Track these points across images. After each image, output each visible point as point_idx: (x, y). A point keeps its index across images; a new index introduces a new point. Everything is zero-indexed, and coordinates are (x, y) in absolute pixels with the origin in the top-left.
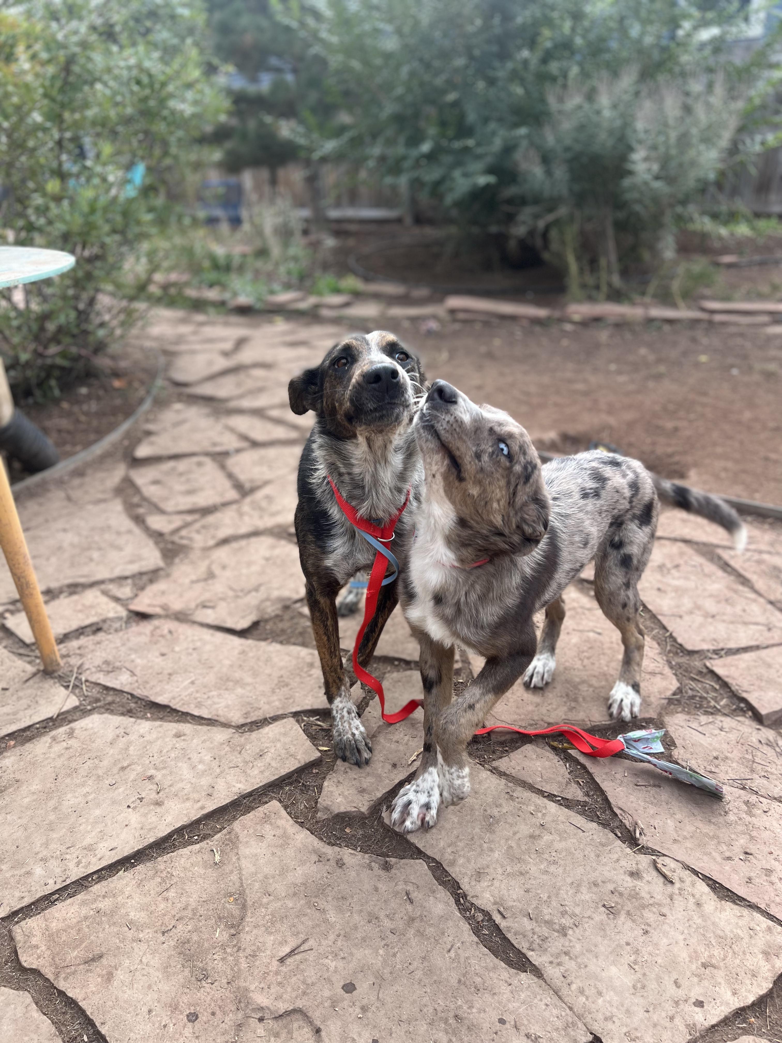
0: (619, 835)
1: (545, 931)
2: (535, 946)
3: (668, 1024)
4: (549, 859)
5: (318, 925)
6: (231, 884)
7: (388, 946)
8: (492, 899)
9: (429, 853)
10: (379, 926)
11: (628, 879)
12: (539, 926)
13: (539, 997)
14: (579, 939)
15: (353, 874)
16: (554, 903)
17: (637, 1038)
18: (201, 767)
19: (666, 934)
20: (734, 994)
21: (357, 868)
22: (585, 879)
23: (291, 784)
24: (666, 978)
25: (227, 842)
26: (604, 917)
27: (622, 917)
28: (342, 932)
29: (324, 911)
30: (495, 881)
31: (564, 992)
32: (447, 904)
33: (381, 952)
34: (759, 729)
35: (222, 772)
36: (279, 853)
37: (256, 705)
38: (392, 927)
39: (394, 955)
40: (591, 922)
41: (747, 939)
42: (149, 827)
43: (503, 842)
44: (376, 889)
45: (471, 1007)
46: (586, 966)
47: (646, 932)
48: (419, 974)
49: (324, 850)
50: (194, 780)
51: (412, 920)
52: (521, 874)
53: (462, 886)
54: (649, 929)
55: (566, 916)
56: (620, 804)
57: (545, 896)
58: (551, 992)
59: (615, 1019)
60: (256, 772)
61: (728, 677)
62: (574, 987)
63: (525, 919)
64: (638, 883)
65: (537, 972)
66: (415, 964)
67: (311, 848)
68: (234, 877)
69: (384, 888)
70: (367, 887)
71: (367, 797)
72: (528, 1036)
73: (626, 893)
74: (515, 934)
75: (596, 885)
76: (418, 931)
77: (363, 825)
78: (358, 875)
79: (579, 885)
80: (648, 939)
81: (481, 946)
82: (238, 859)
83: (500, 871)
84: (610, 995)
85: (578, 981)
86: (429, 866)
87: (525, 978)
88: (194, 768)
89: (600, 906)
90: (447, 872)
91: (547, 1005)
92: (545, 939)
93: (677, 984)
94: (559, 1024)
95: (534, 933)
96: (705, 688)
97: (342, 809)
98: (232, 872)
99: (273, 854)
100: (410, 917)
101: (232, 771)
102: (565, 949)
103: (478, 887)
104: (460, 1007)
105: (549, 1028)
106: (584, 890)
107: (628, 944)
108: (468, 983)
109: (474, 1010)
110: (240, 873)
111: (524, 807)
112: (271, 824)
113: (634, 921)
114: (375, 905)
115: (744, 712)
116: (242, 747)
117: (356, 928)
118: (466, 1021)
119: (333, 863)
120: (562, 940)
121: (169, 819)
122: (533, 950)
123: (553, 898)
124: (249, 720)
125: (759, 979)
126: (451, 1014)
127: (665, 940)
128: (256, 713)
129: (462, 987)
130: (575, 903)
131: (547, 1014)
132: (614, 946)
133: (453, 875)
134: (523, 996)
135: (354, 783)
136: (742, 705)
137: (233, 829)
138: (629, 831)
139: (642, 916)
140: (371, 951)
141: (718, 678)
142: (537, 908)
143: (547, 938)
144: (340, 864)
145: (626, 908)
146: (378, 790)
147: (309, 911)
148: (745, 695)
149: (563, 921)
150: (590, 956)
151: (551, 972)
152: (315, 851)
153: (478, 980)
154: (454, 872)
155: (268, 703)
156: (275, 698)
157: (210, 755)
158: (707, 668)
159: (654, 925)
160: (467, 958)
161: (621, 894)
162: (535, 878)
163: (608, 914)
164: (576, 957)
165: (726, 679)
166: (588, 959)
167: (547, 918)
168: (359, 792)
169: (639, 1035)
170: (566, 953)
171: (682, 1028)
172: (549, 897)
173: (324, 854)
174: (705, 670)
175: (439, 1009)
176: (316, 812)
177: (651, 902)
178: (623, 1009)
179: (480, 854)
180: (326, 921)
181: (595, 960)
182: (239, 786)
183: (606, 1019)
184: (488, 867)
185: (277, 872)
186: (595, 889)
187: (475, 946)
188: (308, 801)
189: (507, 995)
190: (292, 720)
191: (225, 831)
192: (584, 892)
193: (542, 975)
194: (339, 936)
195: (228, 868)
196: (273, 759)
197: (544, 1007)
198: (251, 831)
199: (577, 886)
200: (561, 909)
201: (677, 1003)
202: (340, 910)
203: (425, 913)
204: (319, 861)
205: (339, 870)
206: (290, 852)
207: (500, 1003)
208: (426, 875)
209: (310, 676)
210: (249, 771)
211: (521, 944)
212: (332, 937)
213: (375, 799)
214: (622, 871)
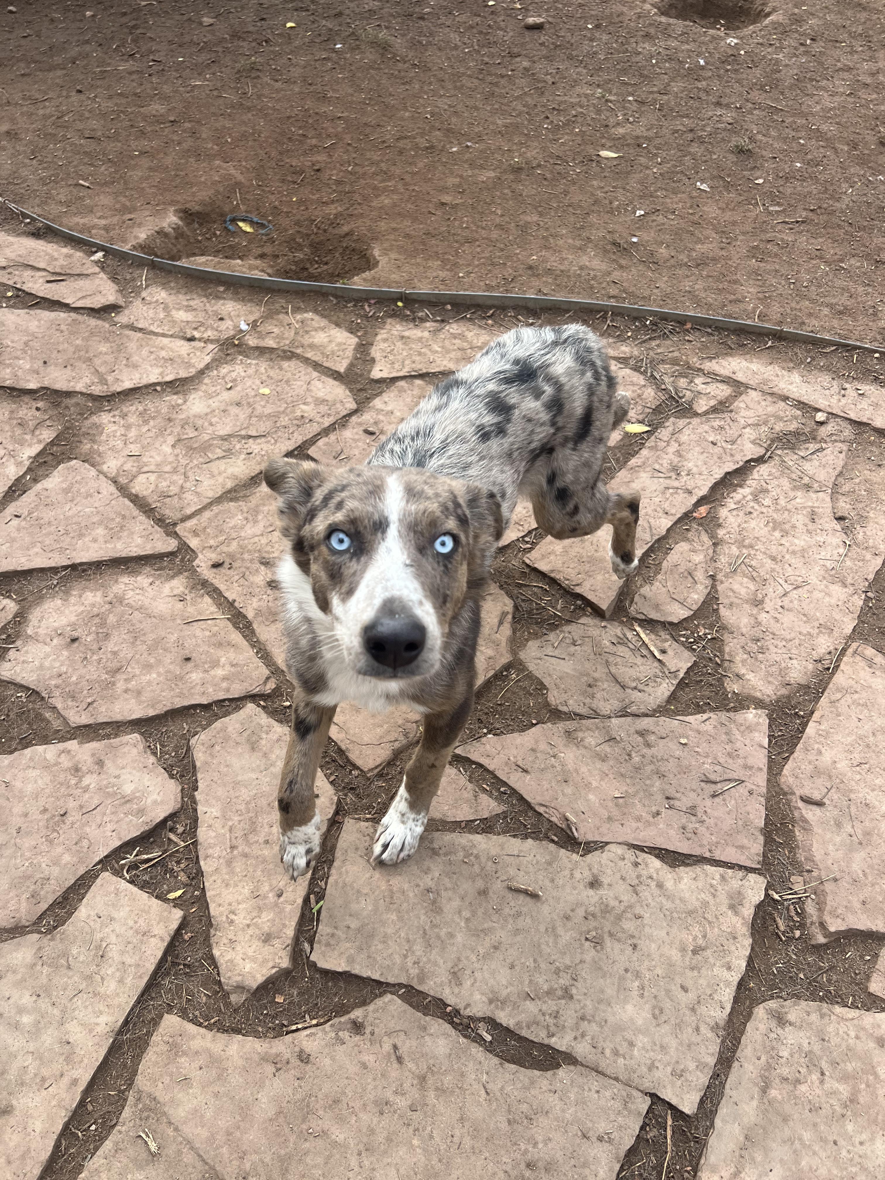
0: (556, 839)
1: (550, 1005)
2: (552, 1029)
3: (699, 1039)
4: (512, 913)
5: (329, 1157)
6: (190, 1170)
7: (418, 1130)
8: (484, 999)
9: (391, 980)
10: (395, 1112)
11: (591, 892)
12: (545, 1002)
13: (586, 1088)
14: (585, 994)
15: (327, 1061)
16: (543, 966)
17: (682, 1071)
18: (26, 1019)
19: (650, 938)
20: (729, 968)
21: (327, 1050)
22: (556, 918)
23: (168, 974)
24: (673, 988)
25: (146, 1114)
26: (593, 952)
27: (608, 942)
28: (361, 1147)
29: (324, 1133)
30: (476, 974)
31: (603, 1065)
32: (447, 1035)
33: (415, 1142)
34: (605, 627)
35: (64, 1011)
36: (222, 1090)
37: (38, 876)
38: (409, 1103)
39: (431, 1137)
40: (585, 966)
41: (712, 902)
42: (17, 1155)
43: (457, 919)
44: (364, 1066)
45: (535, 1144)
46: (606, 1021)
47: (635, 947)
48: (468, 1142)
49: (274, 1051)
50: (31, 1047)
51: (423, 1079)
52: (496, 948)
53: (448, 1002)
54: (635, 941)
55: (561, 974)
56: (539, 799)
57: (530, 963)
58: (594, 1074)
59: (657, 1064)
60: (111, 986)
61: (552, 571)
62: (608, 1052)
63: (528, 1002)
64: (601, 892)
65: (570, 1059)
66: (457, 1133)
67: (256, 1058)
68: (189, 1157)
69: (372, 1058)
70: (353, 1068)
71: (278, 944)
72: (600, 1139)
73: (597, 910)
74: (528, 1027)
75: (568, 918)
76: (437, 1089)
77: (294, 982)
78: (333, 1059)
79: (554, 929)
80: (641, 953)
81: (507, 1065)
82: (176, 1129)
83: (474, 958)
84: (641, 1040)
85: (608, 1043)
86: (399, 996)
87: (564, 1073)
88: (17, 1026)
89: (583, 941)
90: (422, 992)
91: (598, 1092)
92: (556, 1015)
93: (684, 989)
94: (618, 1105)
95: (544, 1015)
96: (535, 593)
97: (260, 979)
98: (179, 1152)
99: (216, 1095)
100: (419, 1077)
101: (78, 1002)
102: (579, 1014)
103: (463, 992)
104: (526, 1151)
105: (612, 1117)
106: (560, 931)
107: (626, 970)
108: (517, 1118)
109: (540, 1146)
110: (192, 1148)
111: (453, 858)
112: (185, 1053)
113: (619, 940)
114: (376, 1087)
115: (583, 609)
116: (65, 954)
117: (372, 1131)
118: (540, 1164)
119: (295, 1061)
120: (572, 1005)
121: (38, 1126)
122: (553, 1035)
123: (539, 960)
124: (44, 906)
125: (740, 939)
126: (523, 1166)
127: (653, 946)
128: (47, 888)
129: (515, 1126)
130: (561, 953)
131: (602, 1102)
132: (616, 981)
133: (432, 993)
134: (572, 1096)
135: (250, 932)
136: (579, 602)
137: (139, 1092)
138: (562, 829)
139: (623, 931)
140: (404, 1149)
141: (543, 575)
142: (531, 981)
143: (558, 1012)
144: (304, 1058)
145: (606, 929)
146: (284, 925)
147: (307, 1145)
148: (578, 590)
149: (562, 981)
150: (602, 1007)
151: (581, 1050)
152: (265, 1058)
153: (524, 1107)
154: (430, 987)
155: (56, 862)
156: (60, 850)
157: (27, 994)
158: (528, 566)
159: (636, 934)
160: (502, 1089)
161: (594, 915)
162: (511, 945)
163: (595, 947)
164: (593, 1017)
165: (552, 575)
166: (604, 1012)
167: (546, 987)
168: (265, 941)
169: (682, 1067)
170: (583, 1018)
171: (710, 1035)
172: (535, 961)
173: (278, 1055)
174: (527, 570)
175: (508, 1168)
176: (227, 995)
177: (622, 908)
178: (657, 1048)
179: (443, 949)
180: (335, 1144)
181: (610, 1009)
182: (103, 1019)
183: (650, 1069)
184: (459, 959)
185: (238, 1118)
186: (569, 924)
187: (501, 1069)
188: (204, 985)
189: (559, 1105)
190: (106, 875)
191: (131, 1100)
192: (562, 933)
193: (577, 1060)
194: (359, 1154)
195: (171, 1151)
196: (122, 953)
197: (596, 1096)
198: (167, 1080)
199: (552, 930)
200: (553, 968)
201: (693, 1010)
202: (341, 1120)
203: (431, 1062)
204: (278, 1070)
205: (308, 1067)
206: (235, 1079)
207: (557, 1119)
208: (405, 1011)
209: (86, 789)
210: (102, 990)
211: (538, 1035)
212: (354, 1162)
213: (289, 942)
214: (581, 887)
